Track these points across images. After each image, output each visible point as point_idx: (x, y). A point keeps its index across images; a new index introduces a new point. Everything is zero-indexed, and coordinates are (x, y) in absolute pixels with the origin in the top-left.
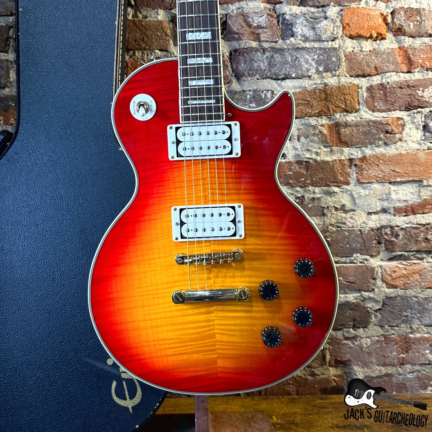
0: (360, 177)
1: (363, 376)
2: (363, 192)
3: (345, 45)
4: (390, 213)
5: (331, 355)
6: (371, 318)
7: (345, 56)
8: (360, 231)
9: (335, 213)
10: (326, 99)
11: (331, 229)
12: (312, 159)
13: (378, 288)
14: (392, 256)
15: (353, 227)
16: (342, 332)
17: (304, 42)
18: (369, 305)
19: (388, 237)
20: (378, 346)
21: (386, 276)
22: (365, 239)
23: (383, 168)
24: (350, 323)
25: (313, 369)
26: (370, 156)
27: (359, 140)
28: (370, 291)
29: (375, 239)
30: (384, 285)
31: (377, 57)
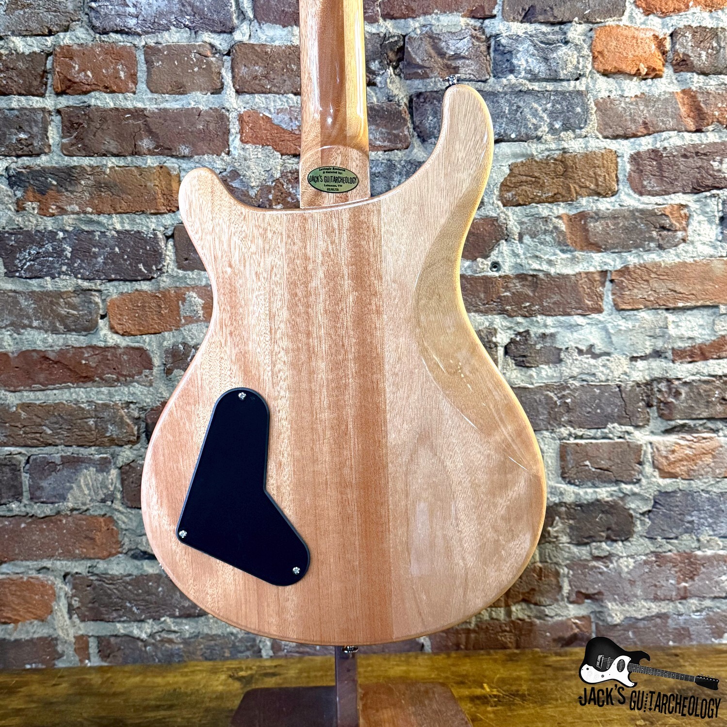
0: (619, 300)
1: (622, 617)
2: (623, 325)
3: (597, 87)
4: (666, 358)
5: (570, 586)
6: (635, 525)
7: (596, 105)
8: (619, 387)
9: (579, 358)
10: (564, 175)
11: (572, 384)
12: (542, 271)
13: (647, 477)
14: (669, 427)
15: (608, 380)
16: (588, 548)
17: (530, 81)
18: (633, 506)
19: (663, 396)
20: (647, 570)
21: (660, 458)
22: (627, 400)
23: (656, 285)
24: (603, 534)
25: (542, 608)
26: (635, 266)
27: (618, 241)
28: (634, 483)
29: (643, 400)
30: (656, 473)
31: (647, 106)
